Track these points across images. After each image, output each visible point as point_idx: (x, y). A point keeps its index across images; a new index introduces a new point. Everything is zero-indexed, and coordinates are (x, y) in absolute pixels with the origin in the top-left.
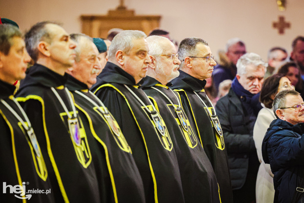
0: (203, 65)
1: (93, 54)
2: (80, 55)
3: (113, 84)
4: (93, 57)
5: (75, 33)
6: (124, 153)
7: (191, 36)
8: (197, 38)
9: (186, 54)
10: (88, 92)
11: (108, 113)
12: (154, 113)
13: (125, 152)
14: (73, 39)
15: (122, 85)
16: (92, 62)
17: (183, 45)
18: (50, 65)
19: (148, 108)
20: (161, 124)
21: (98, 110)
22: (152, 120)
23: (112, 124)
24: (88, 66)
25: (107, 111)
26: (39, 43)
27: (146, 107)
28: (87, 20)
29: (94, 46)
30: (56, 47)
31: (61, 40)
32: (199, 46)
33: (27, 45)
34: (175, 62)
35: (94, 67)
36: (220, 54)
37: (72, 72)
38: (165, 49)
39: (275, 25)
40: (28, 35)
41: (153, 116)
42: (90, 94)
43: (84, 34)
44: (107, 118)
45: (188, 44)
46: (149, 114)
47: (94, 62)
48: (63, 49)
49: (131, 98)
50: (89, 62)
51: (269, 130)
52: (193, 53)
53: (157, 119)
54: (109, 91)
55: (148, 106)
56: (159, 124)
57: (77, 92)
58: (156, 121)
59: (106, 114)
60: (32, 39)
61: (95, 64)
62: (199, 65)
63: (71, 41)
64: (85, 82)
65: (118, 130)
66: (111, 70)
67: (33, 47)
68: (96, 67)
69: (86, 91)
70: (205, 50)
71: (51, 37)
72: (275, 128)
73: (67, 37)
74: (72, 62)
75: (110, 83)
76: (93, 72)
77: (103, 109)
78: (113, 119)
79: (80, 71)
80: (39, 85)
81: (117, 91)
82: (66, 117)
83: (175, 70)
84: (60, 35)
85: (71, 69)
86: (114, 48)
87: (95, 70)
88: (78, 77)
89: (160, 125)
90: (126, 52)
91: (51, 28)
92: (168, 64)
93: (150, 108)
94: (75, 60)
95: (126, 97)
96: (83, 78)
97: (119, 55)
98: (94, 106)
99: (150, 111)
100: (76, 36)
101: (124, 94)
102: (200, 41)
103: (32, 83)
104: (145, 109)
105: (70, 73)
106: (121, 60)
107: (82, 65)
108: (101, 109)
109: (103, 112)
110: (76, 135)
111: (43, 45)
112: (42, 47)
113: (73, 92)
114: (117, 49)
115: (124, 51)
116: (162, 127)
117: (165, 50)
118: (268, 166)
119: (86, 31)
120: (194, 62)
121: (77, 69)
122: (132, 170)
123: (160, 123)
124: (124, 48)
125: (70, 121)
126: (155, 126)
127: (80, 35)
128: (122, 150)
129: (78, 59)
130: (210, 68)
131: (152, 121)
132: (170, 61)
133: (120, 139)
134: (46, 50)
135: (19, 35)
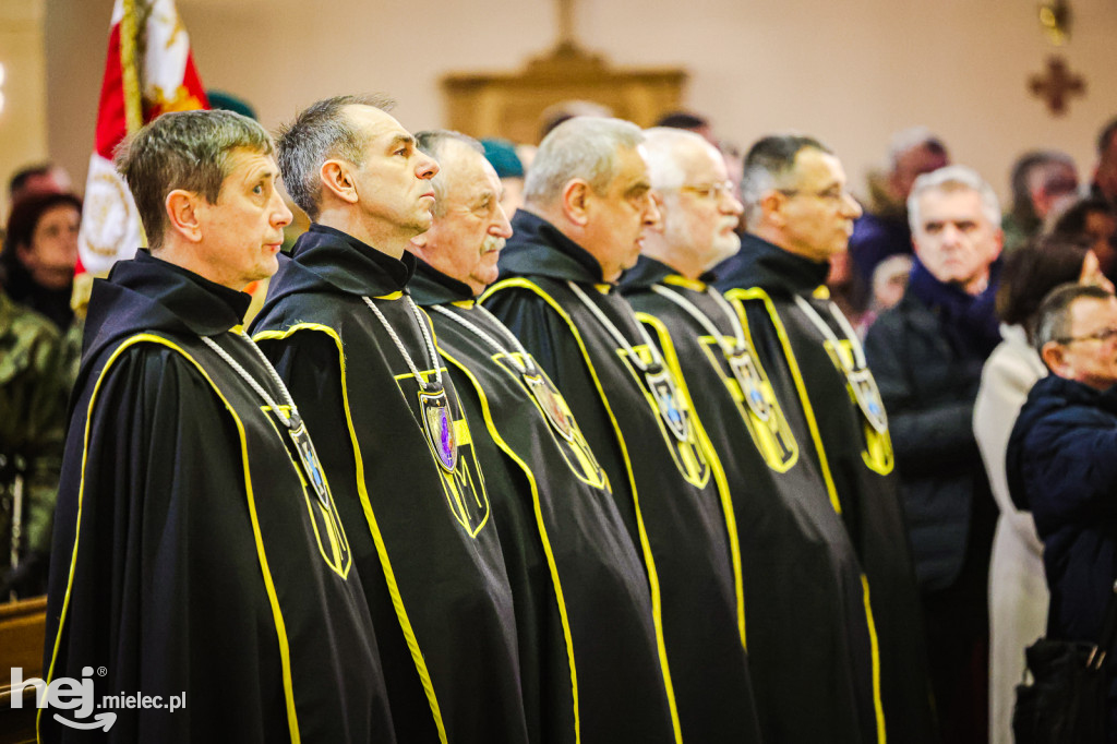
0: (820, 215)
1: (487, 191)
2: (446, 195)
3: (534, 278)
4: (486, 201)
5: (428, 129)
6: (589, 492)
7: (783, 130)
8: (799, 133)
9: (765, 183)
10: (475, 308)
11: (537, 372)
12: (656, 370)
13: (590, 487)
14: (424, 149)
15: (562, 283)
16: (482, 217)
17: (758, 157)
18: (359, 230)
19: (637, 354)
20: (677, 403)
21: (504, 361)
22: (649, 390)
23: (550, 403)
24: (472, 229)
25: (532, 364)
26: (321, 164)
27: (631, 351)
28: (464, 88)
29: (488, 168)
30: (375, 174)
31: (391, 151)
32: (805, 157)
33: (286, 170)
34: (725, 209)
35: (489, 232)
36: (873, 183)
37: (423, 247)
38: (691, 168)
39: (1037, 87)
40: (290, 140)
41: (651, 379)
42: (480, 314)
43: (457, 133)
44: (534, 385)
45: (772, 152)
46: (641, 373)
47: (489, 217)
48: (397, 179)
49: (590, 324)
50: (473, 218)
51: (1024, 408)
52: (787, 179)
53: (663, 390)
54: (523, 302)
55: (638, 348)
56: (669, 405)
57: (438, 308)
58: (660, 394)
59: (527, 374)
60: (300, 152)
61: (493, 222)
62: (805, 218)
63: (418, 155)
64: (464, 279)
65: (567, 423)
66: (528, 236)
67: (307, 177)
68: (494, 230)
69: (467, 305)
70: (824, 170)
71: (358, 143)
72: (1045, 401)
73: (407, 140)
74: (425, 216)
75: (525, 276)
76: (487, 247)
77: (521, 358)
78: (550, 388)
79: (448, 244)
80: (326, 289)
81: (546, 304)
82: (412, 385)
83: (724, 232)
84: (387, 138)
85: (420, 240)
86: (555, 173)
87: (492, 239)
88: (441, 263)
89: (674, 406)
90: (597, 187)
91: (359, 117)
92: (702, 216)
93: (645, 354)
94: (432, 213)
95: (573, 319)
96: (459, 265)
97: (576, 194)
98: (493, 351)
99: (643, 365)
100: (431, 140)
101: (567, 311)
102: (807, 142)
103: (308, 284)
104: (628, 357)
105: (418, 253)
106: (579, 210)
107: (452, 226)
108: (514, 358)
109: (522, 368)
110: (444, 439)
111: (337, 167)
112: (334, 175)
113: (428, 309)
114: (570, 175)
115: (590, 184)
116: (679, 415)
117: (690, 173)
118: (1026, 520)
119: (462, 125)
120: (791, 208)
121: (439, 241)
122: (611, 539)
123: (672, 401)
124: (594, 174)
125: (423, 397)
126: (656, 411)
127: (445, 136)
128: (582, 482)
129: (440, 207)
130: (840, 223)
131: (648, 396)
132: (708, 204)
133: (574, 448)
134: (346, 183)
135: (256, 143)
